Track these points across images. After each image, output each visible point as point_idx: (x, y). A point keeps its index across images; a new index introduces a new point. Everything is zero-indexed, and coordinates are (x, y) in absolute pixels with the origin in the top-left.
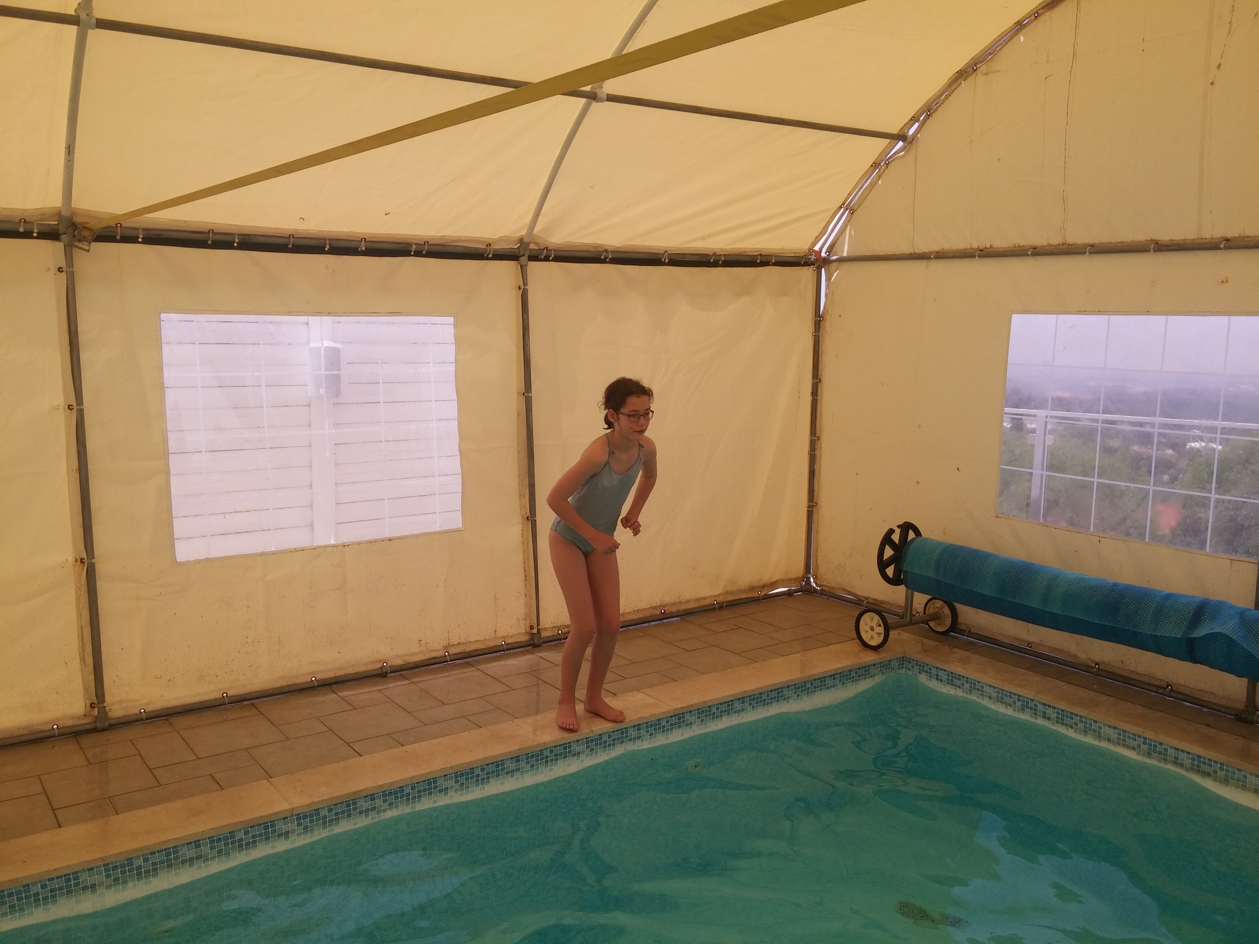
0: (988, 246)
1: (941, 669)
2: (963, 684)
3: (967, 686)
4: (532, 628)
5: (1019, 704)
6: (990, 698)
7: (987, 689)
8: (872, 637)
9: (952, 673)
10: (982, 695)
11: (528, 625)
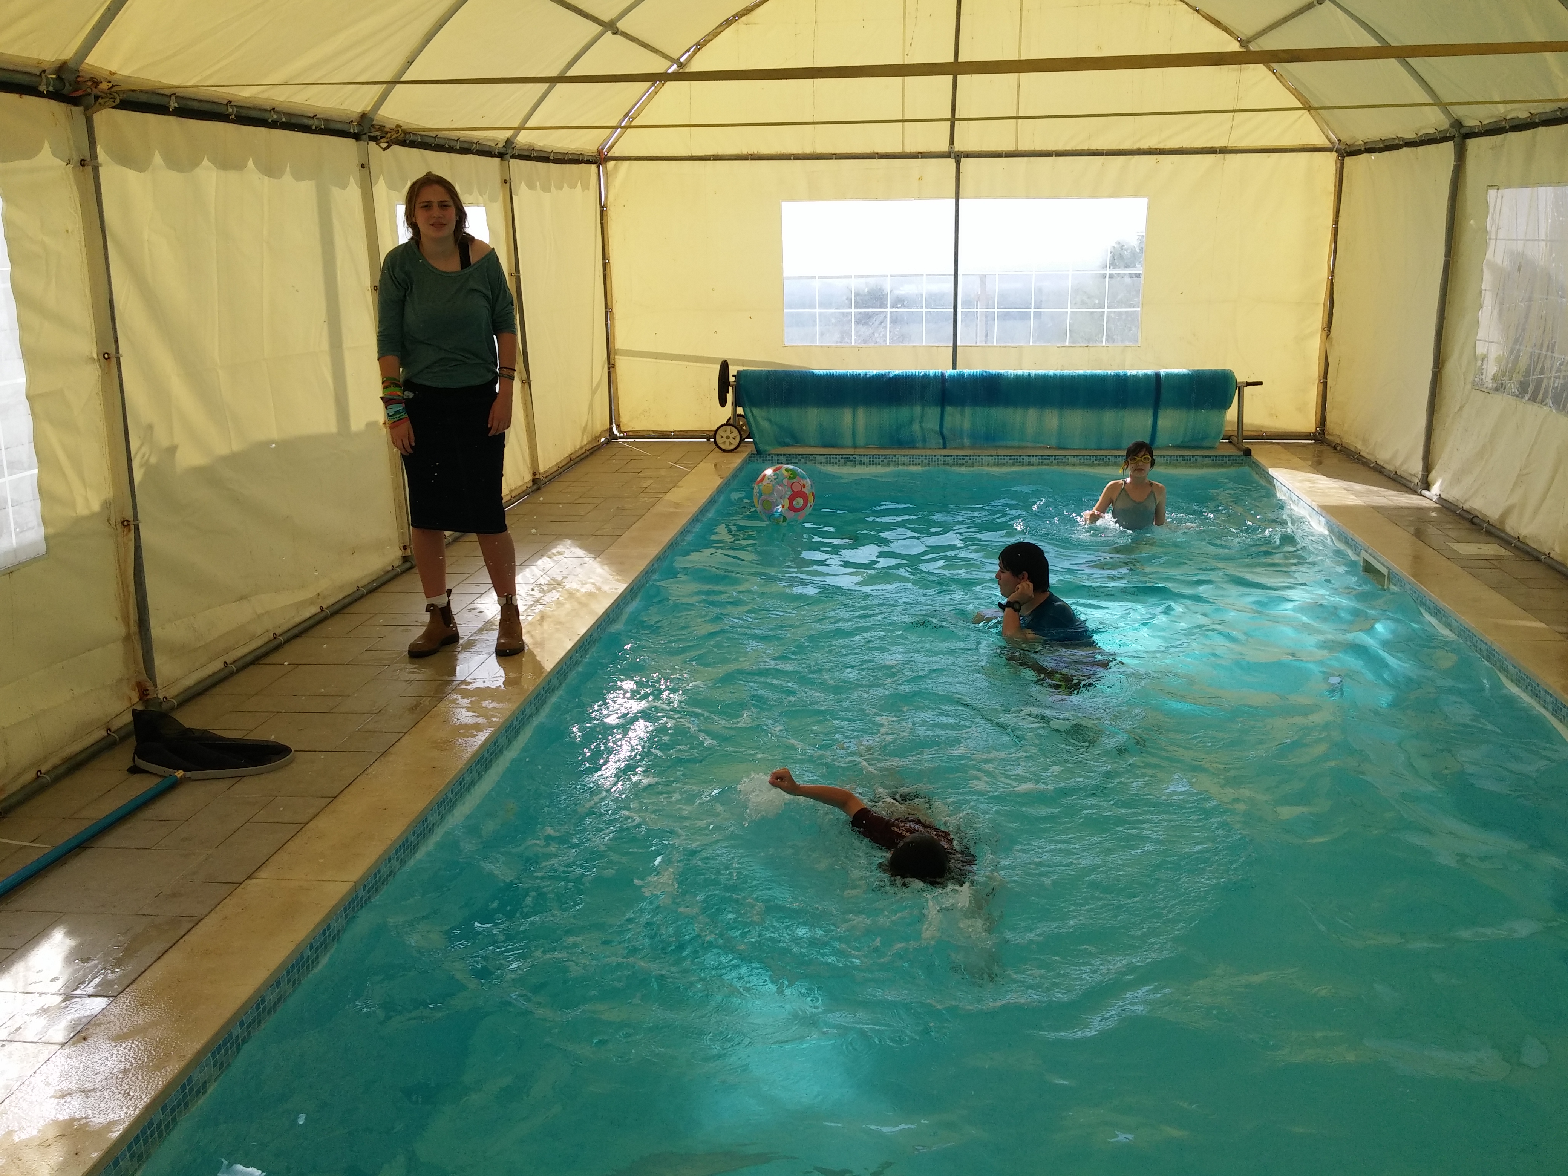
0: (756, 152)
1: (781, 455)
2: (800, 461)
3: (803, 460)
4: (534, 474)
5: (842, 461)
6: (821, 463)
7: (818, 458)
8: (731, 443)
9: (790, 455)
10: (815, 463)
11: (532, 472)
